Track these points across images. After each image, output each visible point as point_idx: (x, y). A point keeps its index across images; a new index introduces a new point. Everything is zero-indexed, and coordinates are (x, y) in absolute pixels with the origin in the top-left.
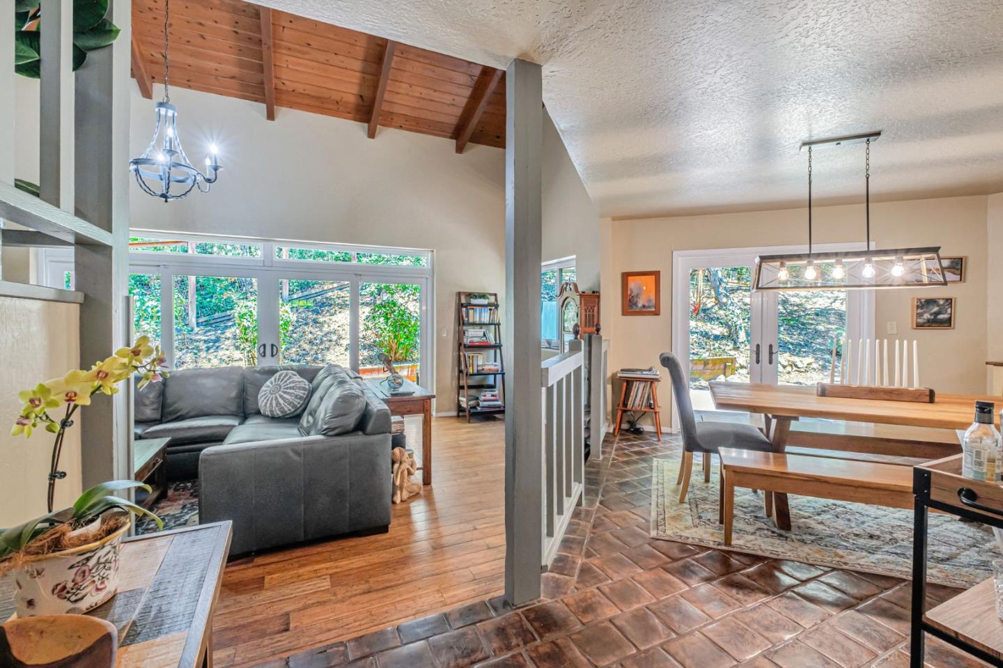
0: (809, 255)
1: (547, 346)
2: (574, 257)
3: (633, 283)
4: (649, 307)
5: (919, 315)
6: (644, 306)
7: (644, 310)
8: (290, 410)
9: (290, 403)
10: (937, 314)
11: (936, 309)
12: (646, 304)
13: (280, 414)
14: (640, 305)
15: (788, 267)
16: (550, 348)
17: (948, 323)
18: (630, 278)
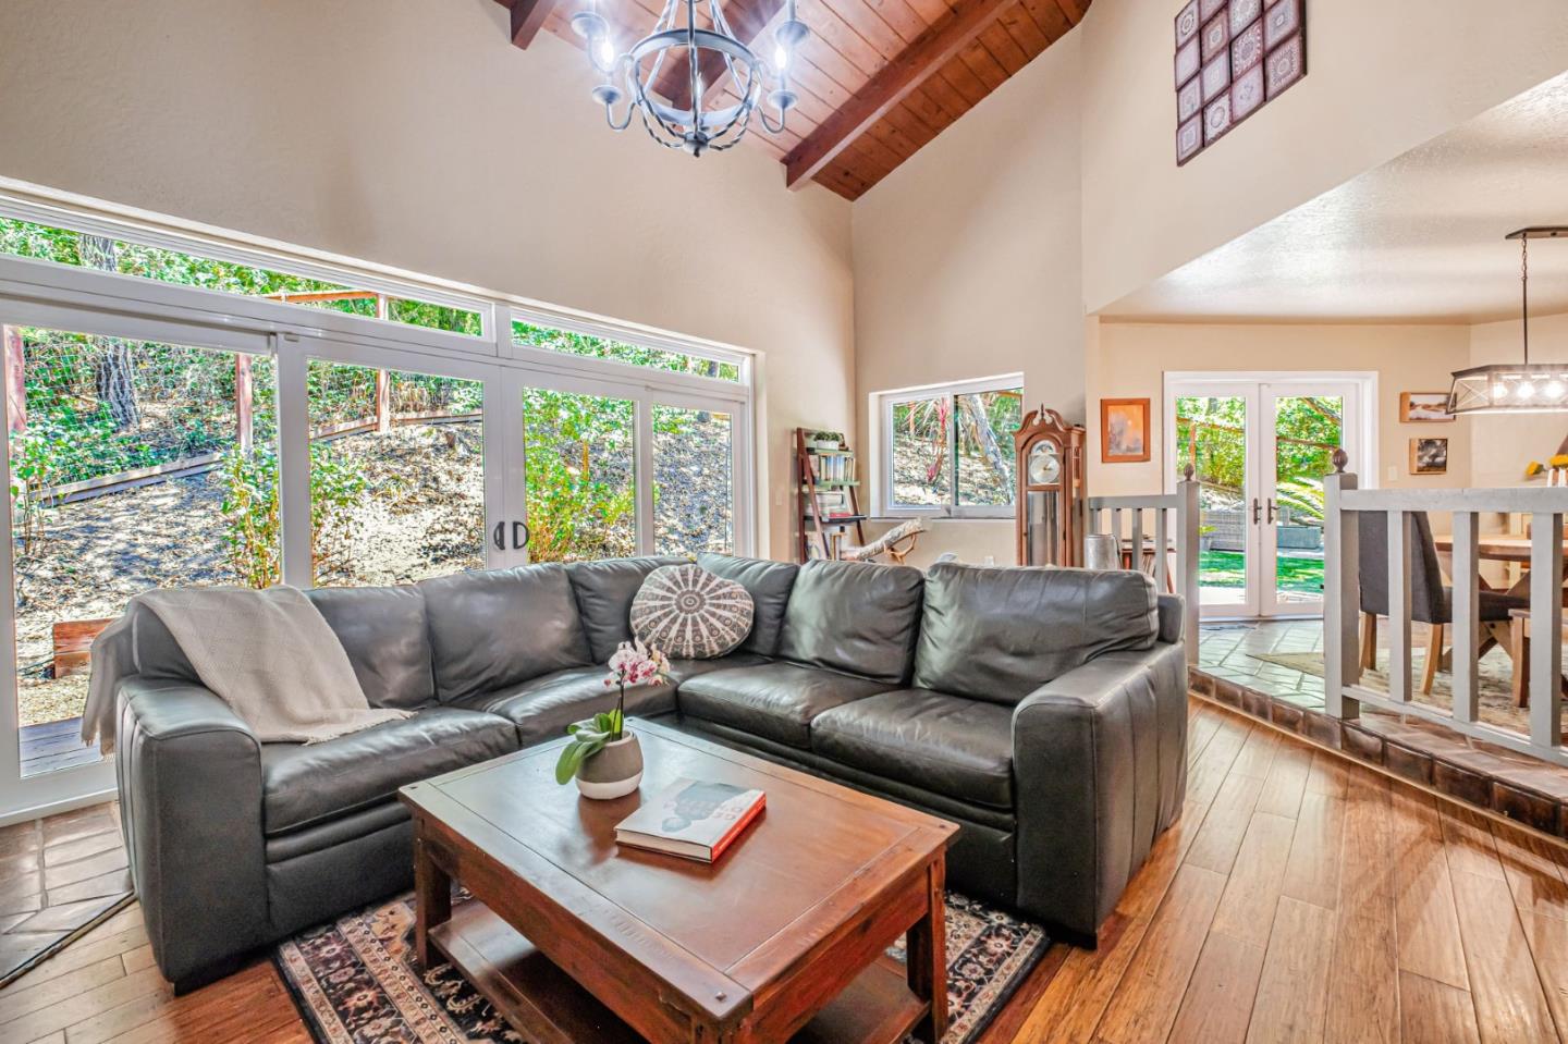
0: (1525, 367)
1: (946, 514)
2: (1021, 373)
3: (1114, 416)
4: (1135, 449)
5: (1420, 458)
6: (1129, 449)
7: (1129, 454)
8: (733, 640)
9: (734, 627)
10: (1435, 456)
11: (1433, 451)
12: (1132, 446)
13: (717, 650)
14: (1124, 447)
15: (1505, 382)
16: (950, 518)
17: (1442, 467)
18: (1110, 408)
